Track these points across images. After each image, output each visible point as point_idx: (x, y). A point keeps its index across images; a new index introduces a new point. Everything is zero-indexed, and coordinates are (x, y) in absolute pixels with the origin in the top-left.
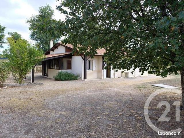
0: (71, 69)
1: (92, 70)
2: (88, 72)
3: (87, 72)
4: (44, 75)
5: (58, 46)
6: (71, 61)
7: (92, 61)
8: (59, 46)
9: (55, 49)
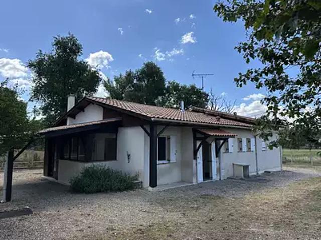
0: (115, 159)
1: (169, 161)
2: (161, 166)
3: (158, 166)
4: (49, 175)
5: (86, 106)
6: (116, 139)
7: (169, 139)
8: (88, 105)
9: (78, 113)
